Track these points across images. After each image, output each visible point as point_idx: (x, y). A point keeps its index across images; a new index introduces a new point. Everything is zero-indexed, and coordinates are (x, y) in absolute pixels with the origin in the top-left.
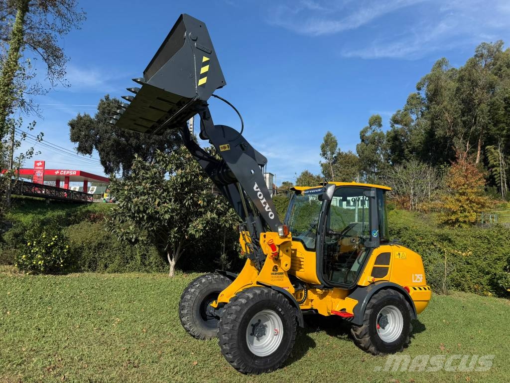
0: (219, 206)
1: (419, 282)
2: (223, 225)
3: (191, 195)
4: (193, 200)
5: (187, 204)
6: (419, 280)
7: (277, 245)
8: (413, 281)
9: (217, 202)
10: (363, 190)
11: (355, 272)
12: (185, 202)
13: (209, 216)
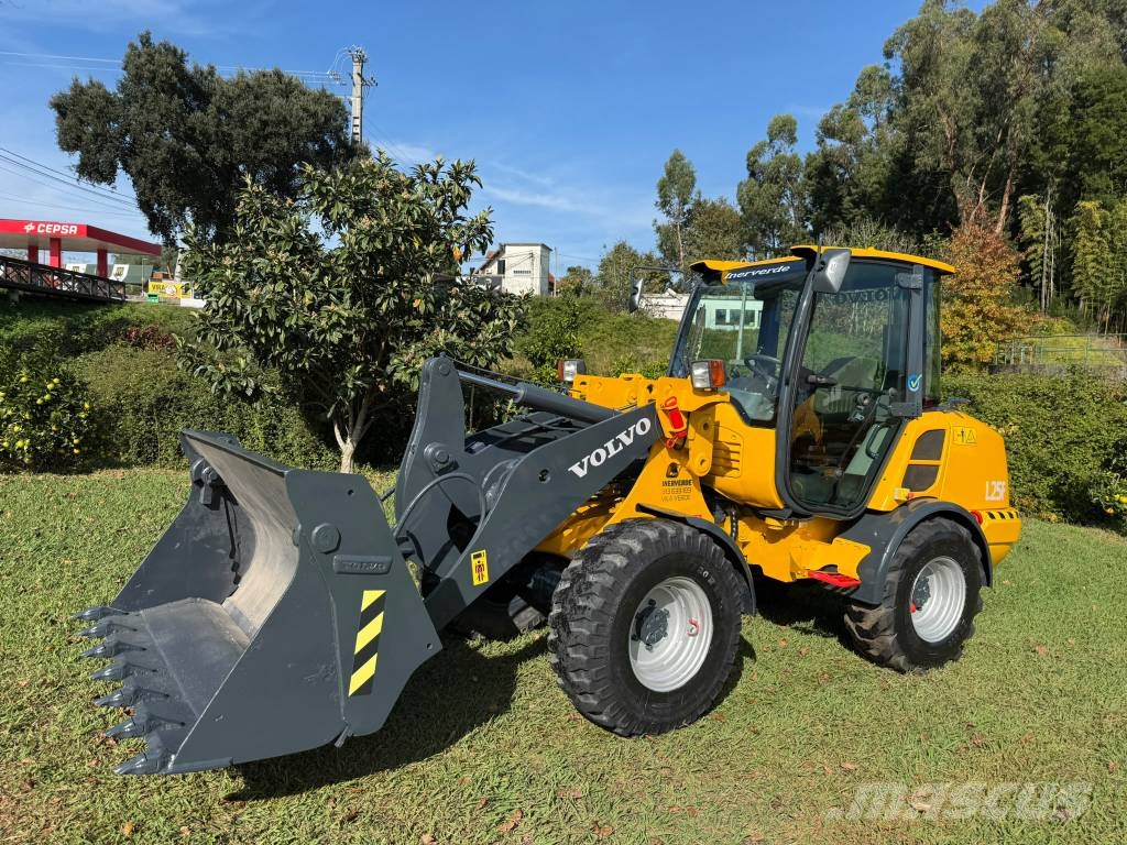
0: (462, 314)
1: (998, 498)
3: (395, 284)
4: (400, 298)
5: (384, 306)
6: (997, 494)
7: (685, 413)
8: (987, 498)
9: (456, 305)
10: (894, 270)
11: (859, 478)
12: (379, 300)
13: (441, 339)
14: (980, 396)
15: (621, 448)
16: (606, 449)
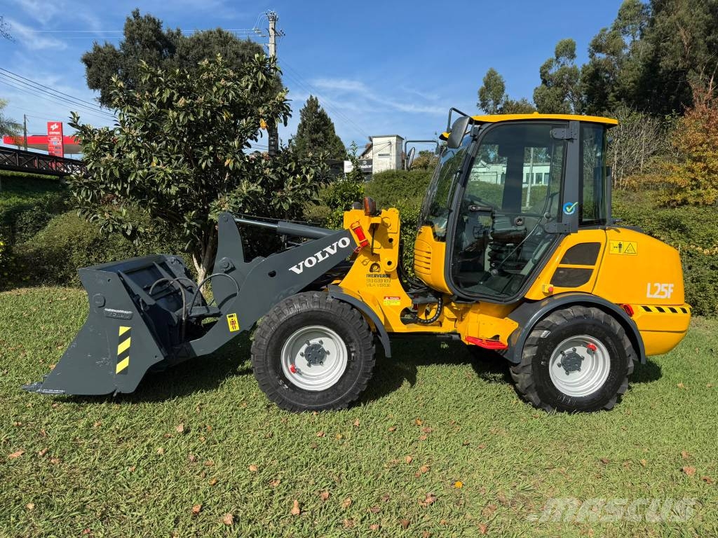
0: (267, 171)
1: (663, 297)
2: (278, 206)
3: (211, 148)
4: (216, 159)
5: (203, 166)
6: (662, 293)
8: (649, 296)
9: (266, 164)
10: (550, 127)
12: (200, 161)
13: (244, 188)
14: (689, 224)
15: (327, 256)
16: (316, 257)
